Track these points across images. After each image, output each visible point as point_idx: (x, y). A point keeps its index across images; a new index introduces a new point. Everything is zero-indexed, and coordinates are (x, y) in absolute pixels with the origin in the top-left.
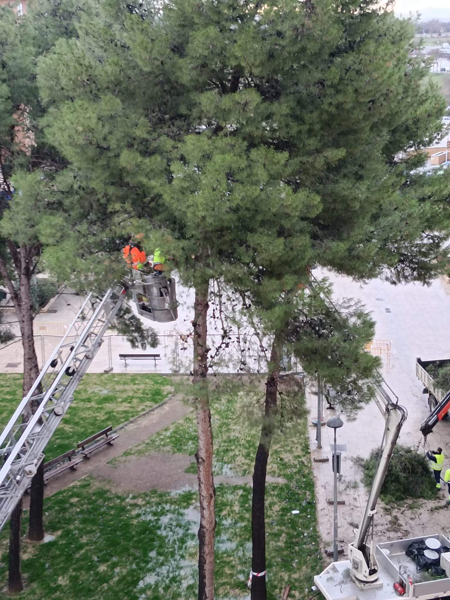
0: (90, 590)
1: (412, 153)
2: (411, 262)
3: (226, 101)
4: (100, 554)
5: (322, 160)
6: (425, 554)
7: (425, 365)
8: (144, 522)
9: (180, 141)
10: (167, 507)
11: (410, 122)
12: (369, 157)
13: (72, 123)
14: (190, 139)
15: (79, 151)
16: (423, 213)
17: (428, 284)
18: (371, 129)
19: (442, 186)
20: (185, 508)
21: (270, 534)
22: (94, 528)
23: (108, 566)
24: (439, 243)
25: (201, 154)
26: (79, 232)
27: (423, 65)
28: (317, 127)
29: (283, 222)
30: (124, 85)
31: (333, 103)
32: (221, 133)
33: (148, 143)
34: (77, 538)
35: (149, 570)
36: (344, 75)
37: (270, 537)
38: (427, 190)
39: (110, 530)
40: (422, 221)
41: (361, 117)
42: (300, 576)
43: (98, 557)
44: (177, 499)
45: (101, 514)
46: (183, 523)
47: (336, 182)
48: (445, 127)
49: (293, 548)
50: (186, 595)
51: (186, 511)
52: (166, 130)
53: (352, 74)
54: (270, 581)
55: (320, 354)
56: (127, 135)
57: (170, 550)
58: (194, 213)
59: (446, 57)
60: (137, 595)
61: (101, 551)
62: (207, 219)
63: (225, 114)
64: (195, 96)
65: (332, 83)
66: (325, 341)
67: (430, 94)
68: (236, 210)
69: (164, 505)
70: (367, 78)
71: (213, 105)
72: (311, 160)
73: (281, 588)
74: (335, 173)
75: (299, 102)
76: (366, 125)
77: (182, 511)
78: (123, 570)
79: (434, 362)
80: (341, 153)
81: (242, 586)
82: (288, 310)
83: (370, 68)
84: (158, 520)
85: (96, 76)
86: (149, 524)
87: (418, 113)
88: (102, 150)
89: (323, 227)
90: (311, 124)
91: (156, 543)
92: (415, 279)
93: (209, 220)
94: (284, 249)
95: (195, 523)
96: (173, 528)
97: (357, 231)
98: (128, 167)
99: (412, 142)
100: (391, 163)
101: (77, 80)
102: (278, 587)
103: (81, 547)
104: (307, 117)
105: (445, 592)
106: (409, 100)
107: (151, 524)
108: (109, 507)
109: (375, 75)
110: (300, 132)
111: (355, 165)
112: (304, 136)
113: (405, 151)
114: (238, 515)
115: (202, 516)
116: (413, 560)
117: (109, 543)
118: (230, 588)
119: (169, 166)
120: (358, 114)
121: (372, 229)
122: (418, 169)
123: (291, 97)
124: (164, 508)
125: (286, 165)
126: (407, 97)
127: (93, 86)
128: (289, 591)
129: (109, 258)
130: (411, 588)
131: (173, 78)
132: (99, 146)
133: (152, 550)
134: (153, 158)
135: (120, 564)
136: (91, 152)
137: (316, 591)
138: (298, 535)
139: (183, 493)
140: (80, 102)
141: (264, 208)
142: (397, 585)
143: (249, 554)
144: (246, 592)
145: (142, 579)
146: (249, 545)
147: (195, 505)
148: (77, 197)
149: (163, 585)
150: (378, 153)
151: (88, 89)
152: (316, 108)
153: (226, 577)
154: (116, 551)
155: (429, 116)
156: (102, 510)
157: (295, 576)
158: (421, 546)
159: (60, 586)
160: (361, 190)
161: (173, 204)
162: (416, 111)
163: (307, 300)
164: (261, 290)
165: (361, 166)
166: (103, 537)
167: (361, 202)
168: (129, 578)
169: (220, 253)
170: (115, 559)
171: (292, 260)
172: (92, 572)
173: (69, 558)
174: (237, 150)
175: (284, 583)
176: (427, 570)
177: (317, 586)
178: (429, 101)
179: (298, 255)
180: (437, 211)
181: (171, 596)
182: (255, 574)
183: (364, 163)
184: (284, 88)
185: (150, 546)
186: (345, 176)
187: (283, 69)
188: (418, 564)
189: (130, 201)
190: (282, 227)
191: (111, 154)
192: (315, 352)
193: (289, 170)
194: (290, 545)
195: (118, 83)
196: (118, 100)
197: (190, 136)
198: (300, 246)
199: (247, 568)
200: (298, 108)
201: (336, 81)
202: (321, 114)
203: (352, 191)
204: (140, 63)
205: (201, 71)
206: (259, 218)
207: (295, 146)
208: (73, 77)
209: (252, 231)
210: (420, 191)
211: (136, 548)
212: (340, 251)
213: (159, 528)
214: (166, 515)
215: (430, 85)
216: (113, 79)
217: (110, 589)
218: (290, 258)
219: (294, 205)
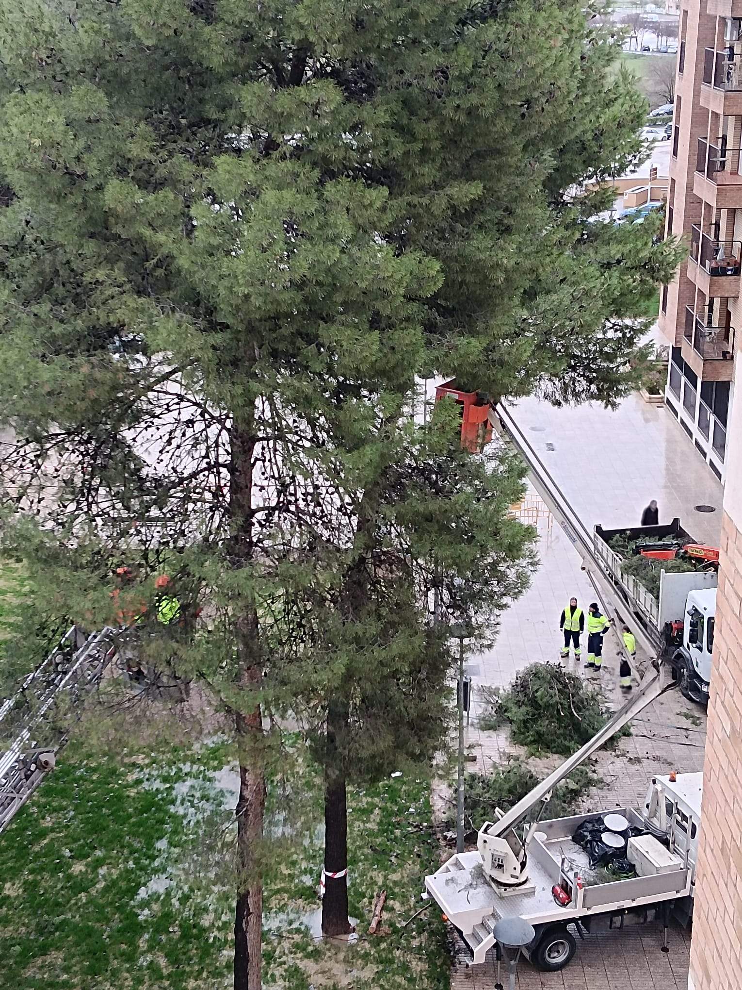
0: (58, 904)
1: (591, 188)
2: (587, 367)
3: (285, 100)
4: (75, 846)
5: (444, 201)
6: (604, 840)
7: (607, 536)
8: (147, 792)
9: (206, 165)
10: (186, 768)
11: (589, 136)
12: (522, 195)
13: (23, 132)
14: (223, 162)
15: (35, 179)
16: (608, 290)
17: (614, 405)
18: (525, 148)
19: (639, 244)
20: (215, 769)
21: (354, 810)
22: (65, 803)
23: (87, 865)
24: (632, 338)
25: (242, 188)
26: (35, 315)
27: (611, 41)
28: (435, 145)
29: (378, 305)
30: (110, 67)
31: (462, 106)
32: (275, 154)
33: (153, 168)
34: (36, 820)
35: (156, 871)
36: (480, 60)
37: (355, 815)
38: (615, 251)
39: (91, 806)
40: (606, 303)
41: (508, 130)
42: (403, 877)
43: (71, 851)
44: (203, 755)
45: (76, 780)
46: (212, 794)
47: (467, 237)
48: (646, 144)
49: (392, 833)
50: (216, 911)
51: (217, 774)
52: (182, 144)
53: (494, 58)
54: (353, 885)
55: (438, 522)
56: (116, 153)
57: (191, 837)
58: (230, 289)
59: (651, 28)
60: (136, 910)
61: (75, 840)
62: (252, 299)
63: (282, 121)
64: (231, 89)
65: (461, 73)
66: (447, 500)
67: (621, 90)
68: (299, 285)
69: (181, 766)
70: (517, 66)
71: (262, 107)
72: (425, 201)
73: (372, 897)
74: (465, 221)
75: (406, 103)
76: (516, 143)
77: (210, 774)
78: (113, 871)
79: (622, 532)
80: (475, 190)
81: (309, 894)
82: (385, 451)
83: (524, 49)
84: (172, 788)
85: (62, 50)
86: (157, 796)
87: (601, 121)
88: (74, 178)
89: (445, 312)
90: (423, 141)
91: (168, 827)
92: (592, 397)
93: (256, 301)
94: (380, 350)
95: (232, 793)
96: (196, 801)
97: (500, 319)
98: (119, 209)
99: (591, 169)
100: (558, 204)
101: (31, 58)
102: (367, 895)
103: (43, 834)
104: (420, 128)
105: (633, 900)
106: (587, 100)
107: (160, 796)
108: (90, 768)
109: (532, 61)
110: (406, 154)
111: (498, 209)
112: (414, 161)
113: (580, 184)
114: (304, 781)
115: (244, 783)
116: (585, 849)
117: (89, 826)
118: (289, 898)
119: (188, 207)
120: (502, 125)
121: (525, 314)
122: (601, 214)
123: (392, 95)
124: (181, 770)
125: (383, 209)
126: (584, 95)
127: (58, 68)
128: (385, 901)
129: (89, 362)
130: (581, 893)
131: (194, 59)
132: (69, 173)
133: (160, 838)
134: (161, 194)
135: (108, 861)
136: (56, 182)
137: (427, 901)
138: (400, 811)
139: (212, 745)
140: (36, 97)
141: (347, 281)
142: (558, 889)
143: (321, 843)
144: (315, 903)
145: (145, 885)
146: (322, 828)
147: (232, 764)
148: (32, 256)
149: (180, 895)
150: (535, 190)
151: (49, 73)
152: (434, 114)
153: (283, 880)
154: (101, 840)
155: (619, 126)
156: (78, 773)
157: (395, 877)
158: (597, 827)
159: (9, 897)
160: (507, 251)
161: (195, 272)
162: (598, 117)
163: (418, 435)
164: (341, 417)
165: (509, 211)
166: (80, 817)
167: (506, 271)
168: (123, 884)
169: (275, 354)
170: (99, 853)
171: (394, 368)
172: (61, 875)
173: (23, 852)
174: (303, 183)
175: (376, 888)
176: (606, 865)
177: (429, 893)
178: (620, 101)
179: (403, 359)
180: (629, 285)
181: (192, 912)
182: (330, 874)
183: (514, 206)
184: (381, 77)
185: (157, 830)
186: (481, 226)
187: (379, 47)
188: (591, 855)
189: (121, 265)
190: (377, 313)
191: (88, 186)
192: (429, 518)
193: (388, 218)
194: (386, 827)
195: (100, 64)
196: (101, 94)
197: (224, 157)
198: (407, 345)
199: (315, 864)
200: (405, 113)
201: (467, 70)
202: (443, 123)
203: (493, 253)
204: (138, 32)
205: (243, 48)
206: (339, 298)
207: (398, 175)
208: (24, 52)
209: (328, 319)
210: (603, 250)
211: (135, 835)
212: (472, 354)
213: (173, 802)
214: (184, 781)
215: (622, 74)
216: (91, 56)
217: (90, 901)
218: (391, 364)
219: (398, 276)
